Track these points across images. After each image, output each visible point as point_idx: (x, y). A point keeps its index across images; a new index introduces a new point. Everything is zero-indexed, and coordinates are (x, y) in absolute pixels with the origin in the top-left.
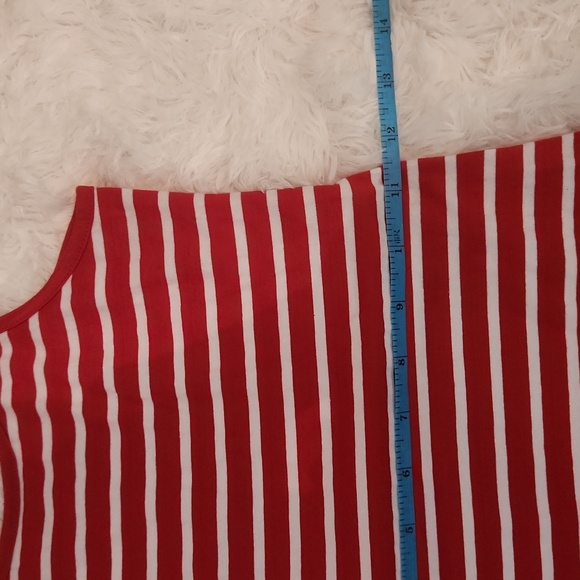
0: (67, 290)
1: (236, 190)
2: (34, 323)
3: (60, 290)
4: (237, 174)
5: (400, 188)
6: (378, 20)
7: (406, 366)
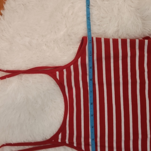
0: (79, 60)
1: (120, 38)
2: (72, 67)
3: (78, 60)
4: (121, 34)
5: (91, 41)
6: (87, 5)
7: (92, 81)
